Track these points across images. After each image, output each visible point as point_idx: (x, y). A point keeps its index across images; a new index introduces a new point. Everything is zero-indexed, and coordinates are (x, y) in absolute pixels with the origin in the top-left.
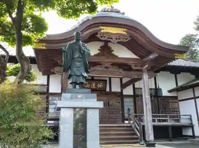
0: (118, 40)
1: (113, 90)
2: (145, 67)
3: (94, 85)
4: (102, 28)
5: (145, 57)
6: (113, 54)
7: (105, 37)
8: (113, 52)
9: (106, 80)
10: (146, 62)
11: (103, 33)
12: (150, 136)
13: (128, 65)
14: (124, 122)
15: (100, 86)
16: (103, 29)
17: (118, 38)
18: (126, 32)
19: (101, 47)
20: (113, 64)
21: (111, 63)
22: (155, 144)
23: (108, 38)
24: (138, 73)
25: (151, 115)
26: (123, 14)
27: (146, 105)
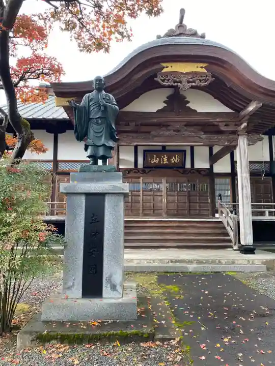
0: (190, 85)
1: (197, 166)
2: (243, 126)
3: (165, 159)
4: (164, 65)
5: (242, 109)
6: (189, 108)
7: (168, 80)
8: (188, 105)
9: (185, 151)
10: (244, 117)
11: (167, 74)
12: (247, 238)
13: (214, 125)
14: (214, 216)
15: (175, 160)
16: (167, 67)
17: (191, 80)
18: (205, 68)
19: (167, 98)
20: (188, 125)
21: (185, 123)
22: (255, 249)
23: (174, 82)
24: (231, 136)
25: (250, 204)
26: (203, 37)
27: (242, 189)
